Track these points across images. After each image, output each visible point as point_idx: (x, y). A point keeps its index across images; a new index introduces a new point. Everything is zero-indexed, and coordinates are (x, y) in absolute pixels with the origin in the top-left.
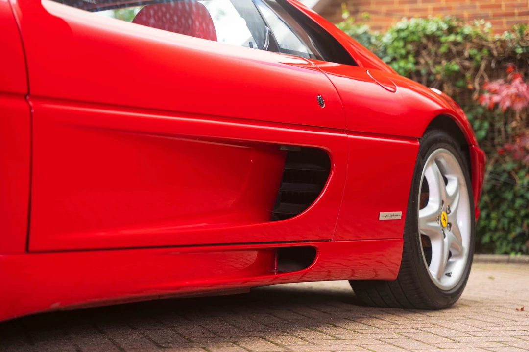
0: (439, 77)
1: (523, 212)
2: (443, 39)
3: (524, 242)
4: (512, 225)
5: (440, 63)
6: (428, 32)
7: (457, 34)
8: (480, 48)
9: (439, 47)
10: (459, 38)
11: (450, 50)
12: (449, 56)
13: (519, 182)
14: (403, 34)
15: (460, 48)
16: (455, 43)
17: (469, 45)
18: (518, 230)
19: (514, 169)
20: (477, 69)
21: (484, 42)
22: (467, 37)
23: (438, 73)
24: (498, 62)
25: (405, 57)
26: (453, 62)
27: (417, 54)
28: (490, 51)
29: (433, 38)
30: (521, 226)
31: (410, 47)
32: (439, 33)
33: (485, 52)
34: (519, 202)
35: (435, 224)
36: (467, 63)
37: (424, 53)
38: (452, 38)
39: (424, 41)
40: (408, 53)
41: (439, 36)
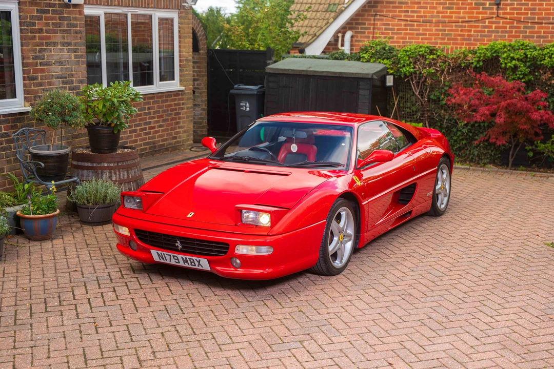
0: (425, 75)
1: (461, 138)
2: (427, 57)
3: (460, 151)
4: (455, 143)
5: (426, 68)
6: (421, 53)
7: (434, 54)
8: (444, 62)
9: (426, 60)
10: (435, 57)
11: (430, 62)
12: (430, 65)
13: (460, 124)
14: (408, 53)
15: (436, 62)
16: (433, 59)
17: (440, 61)
18: (458, 146)
19: (457, 118)
20: (443, 71)
21: (446, 59)
22: (438, 56)
23: (424, 73)
24: (453, 69)
25: (409, 65)
26: (432, 68)
27: (415, 63)
28: (449, 63)
29: (423, 56)
30: (459, 144)
31: (411, 60)
32: (426, 54)
33: (447, 63)
34: (459, 133)
35: (440, 190)
36: (438, 69)
37: (418, 63)
38: (431, 57)
39: (418, 57)
40: (411, 63)
41: (425, 55)
